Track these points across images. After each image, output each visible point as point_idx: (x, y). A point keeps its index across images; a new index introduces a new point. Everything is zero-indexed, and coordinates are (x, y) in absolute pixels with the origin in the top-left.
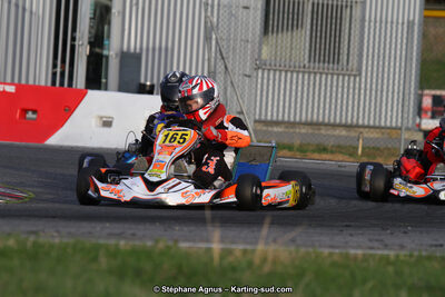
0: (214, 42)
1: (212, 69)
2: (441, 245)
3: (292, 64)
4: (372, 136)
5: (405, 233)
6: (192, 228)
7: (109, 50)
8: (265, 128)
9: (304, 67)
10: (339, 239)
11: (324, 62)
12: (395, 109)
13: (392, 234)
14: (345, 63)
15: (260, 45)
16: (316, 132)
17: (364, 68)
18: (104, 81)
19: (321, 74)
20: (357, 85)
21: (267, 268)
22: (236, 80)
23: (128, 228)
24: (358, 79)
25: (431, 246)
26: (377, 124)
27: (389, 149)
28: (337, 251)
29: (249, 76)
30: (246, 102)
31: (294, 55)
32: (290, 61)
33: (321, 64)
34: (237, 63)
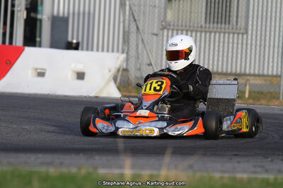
0: (127, 8)
1: (127, 29)
3: (195, 25)
4: (257, 82)
6: (110, 158)
7: (42, 14)
9: (201, 27)
10: (228, 165)
11: (217, 23)
12: (276, 60)
13: (272, 161)
14: (235, 24)
15: (165, 9)
17: (250, 27)
18: (38, 39)
19: (215, 32)
20: (245, 42)
22: (146, 38)
23: (57, 158)
24: (245, 36)
26: (261, 73)
27: (271, 93)
28: (226, 175)
30: (154, 56)
31: (193, 17)
32: (190, 22)
33: (215, 25)
34: (147, 24)
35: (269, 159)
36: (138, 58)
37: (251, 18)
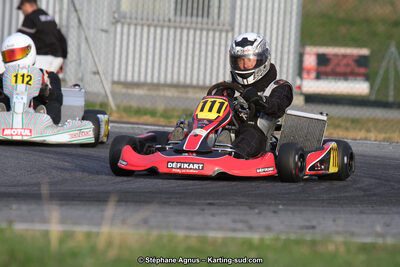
2: (313, 227)
3: (161, 18)
5: (275, 212)
6: (33, 206)
8: (124, 91)
9: (170, 20)
10: (199, 220)
11: (192, 15)
13: (260, 213)
14: (216, 17)
16: (184, 95)
17: (237, 23)
21: (112, 254)
22: (91, 35)
24: (230, 35)
25: (302, 228)
28: (194, 234)
29: (106, 31)
30: (102, 61)
31: (157, 7)
32: (154, 13)
33: (189, 18)
34: (93, 16)
35: (257, 211)
36: (80, 64)
37: (238, 10)
